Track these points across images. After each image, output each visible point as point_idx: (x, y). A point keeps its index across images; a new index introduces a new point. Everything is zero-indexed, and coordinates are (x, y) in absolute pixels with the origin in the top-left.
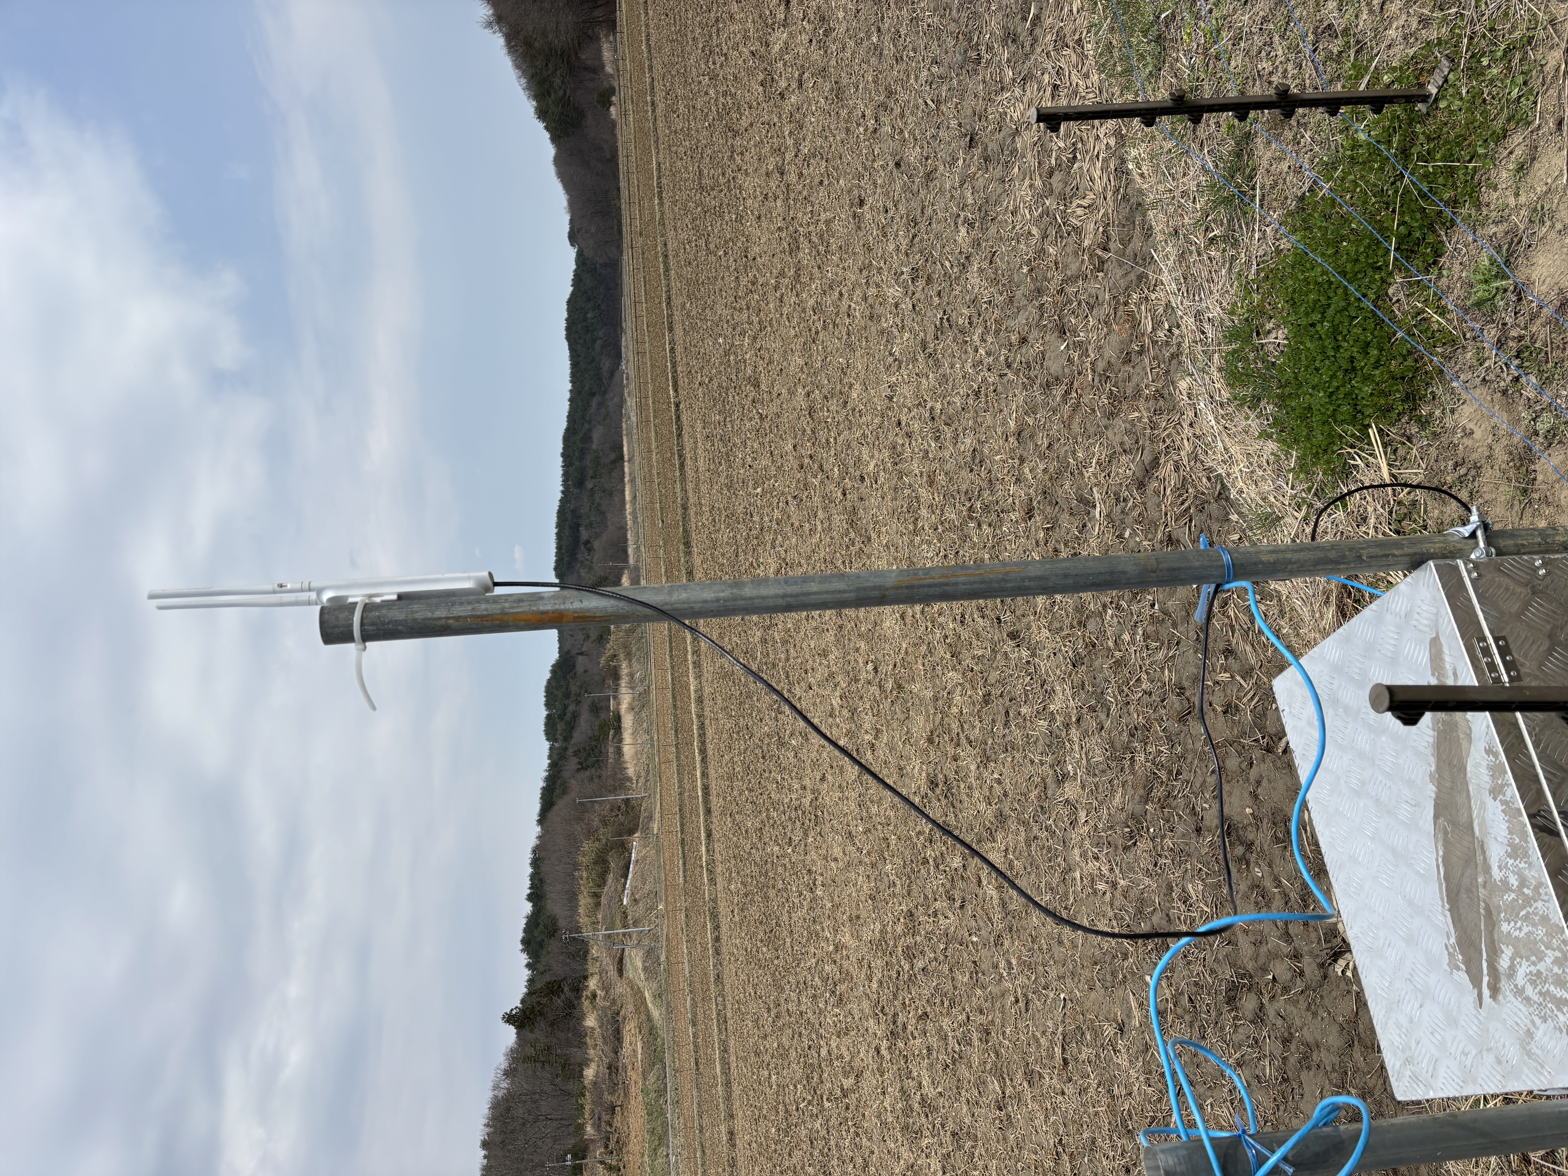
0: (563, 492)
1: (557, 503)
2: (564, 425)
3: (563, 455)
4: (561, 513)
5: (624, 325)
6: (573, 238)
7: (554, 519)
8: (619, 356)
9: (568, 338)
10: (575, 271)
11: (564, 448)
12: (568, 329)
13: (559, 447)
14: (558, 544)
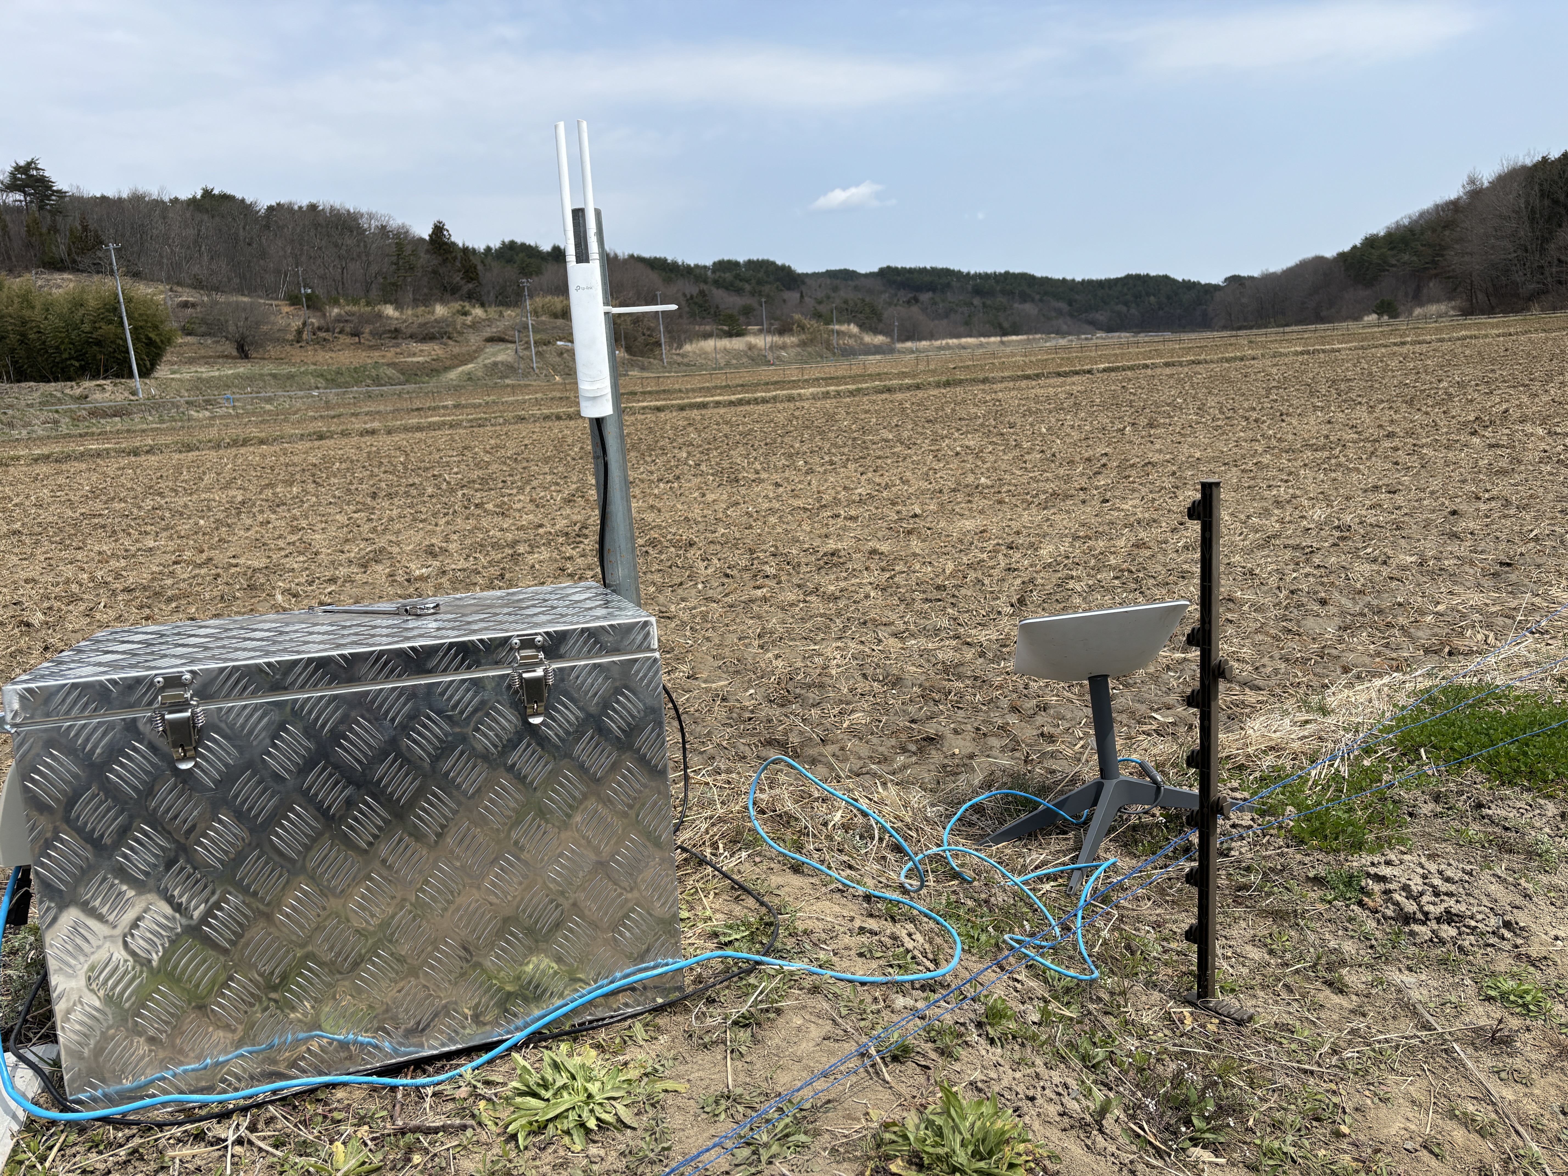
0: (968, 274)
1: (956, 268)
2: (1039, 274)
3: (1007, 273)
4: (947, 272)
5: (1142, 335)
6: (1235, 280)
7: (940, 265)
8: (1110, 329)
9: (1129, 277)
10: (1199, 283)
11: (1014, 274)
12: (1138, 277)
13: (1016, 269)
14: (915, 269)
